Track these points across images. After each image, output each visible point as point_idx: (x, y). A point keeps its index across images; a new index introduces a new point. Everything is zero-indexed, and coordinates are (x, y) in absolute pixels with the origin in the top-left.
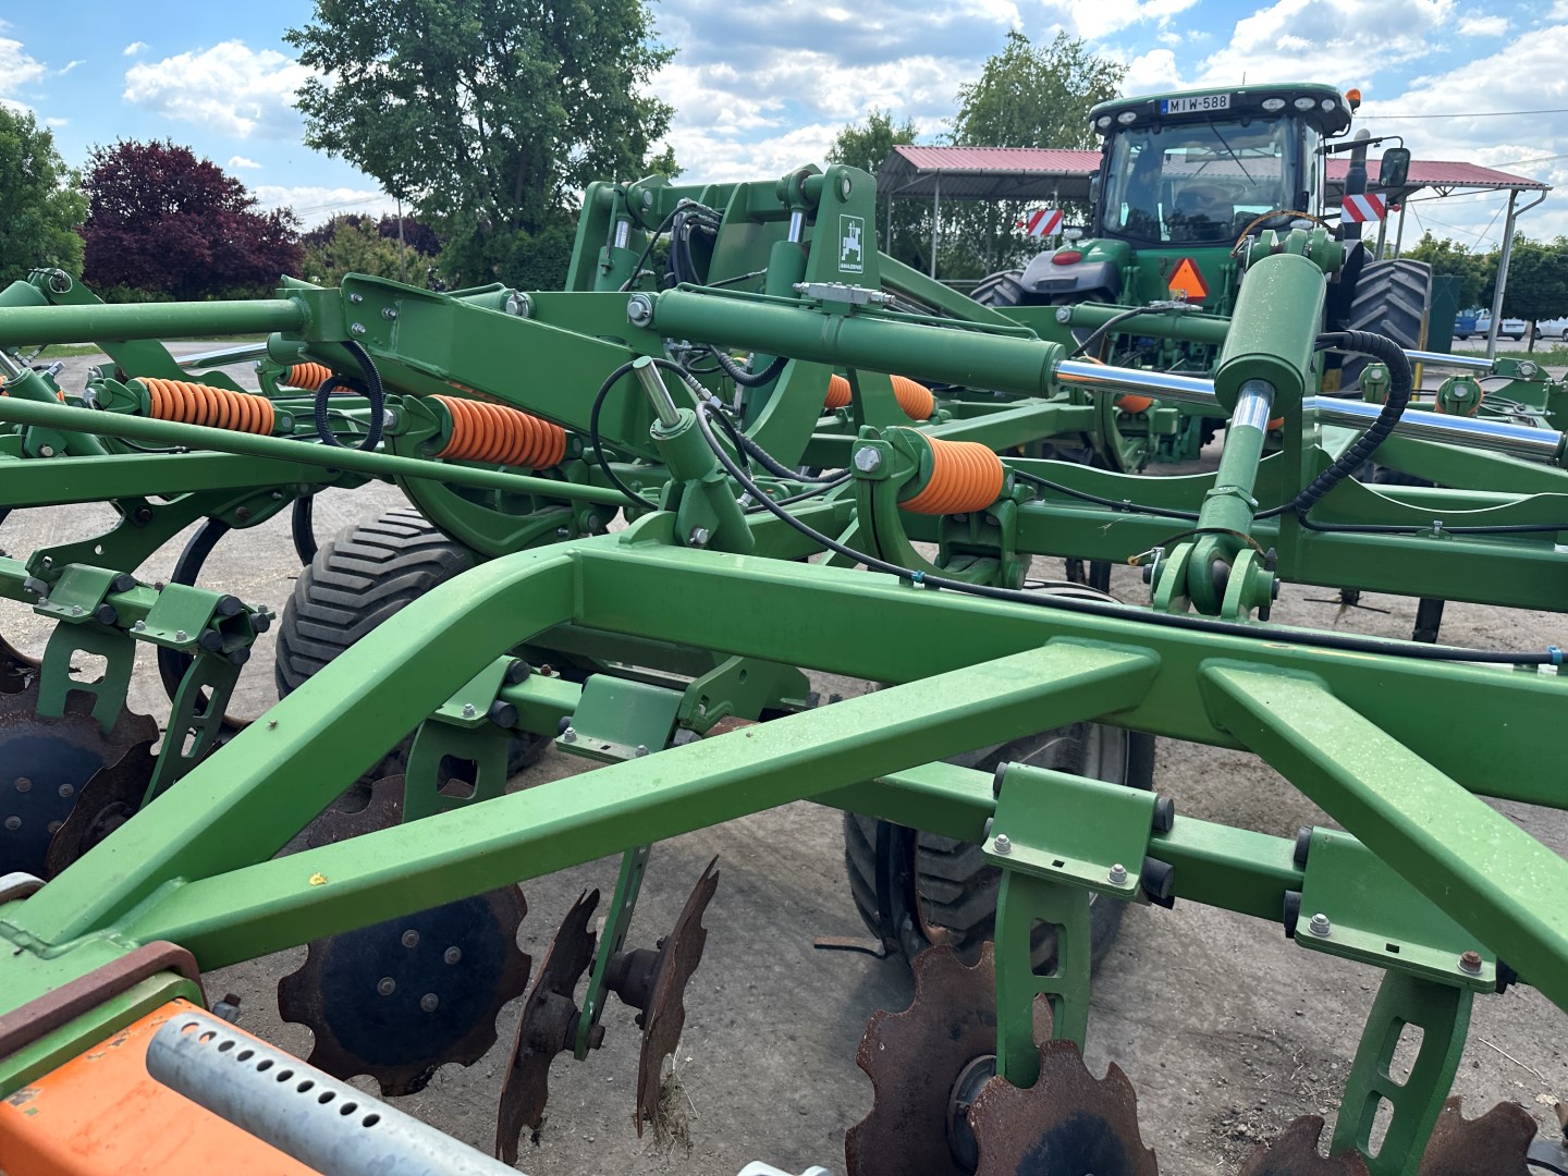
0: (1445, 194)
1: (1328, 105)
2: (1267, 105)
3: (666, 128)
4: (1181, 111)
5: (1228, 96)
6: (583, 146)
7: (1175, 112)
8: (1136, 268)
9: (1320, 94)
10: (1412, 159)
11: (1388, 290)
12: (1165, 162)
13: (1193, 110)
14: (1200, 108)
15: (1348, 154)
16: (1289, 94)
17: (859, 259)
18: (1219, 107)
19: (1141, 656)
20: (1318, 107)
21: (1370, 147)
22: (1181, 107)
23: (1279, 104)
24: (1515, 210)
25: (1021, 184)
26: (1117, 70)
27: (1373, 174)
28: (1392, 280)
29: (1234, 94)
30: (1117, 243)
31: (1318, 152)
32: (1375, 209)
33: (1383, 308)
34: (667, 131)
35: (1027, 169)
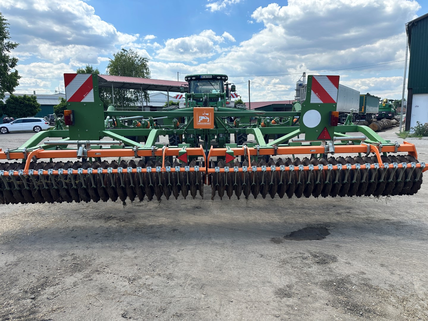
1: (225, 78)
2: (218, 78)
3: (15, 65)
10: (236, 87)
13: (206, 78)
16: (222, 76)
18: (210, 77)
21: (229, 85)
22: (203, 77)
29: (213, 75)
32: (236, 96)
34: (16, 65)
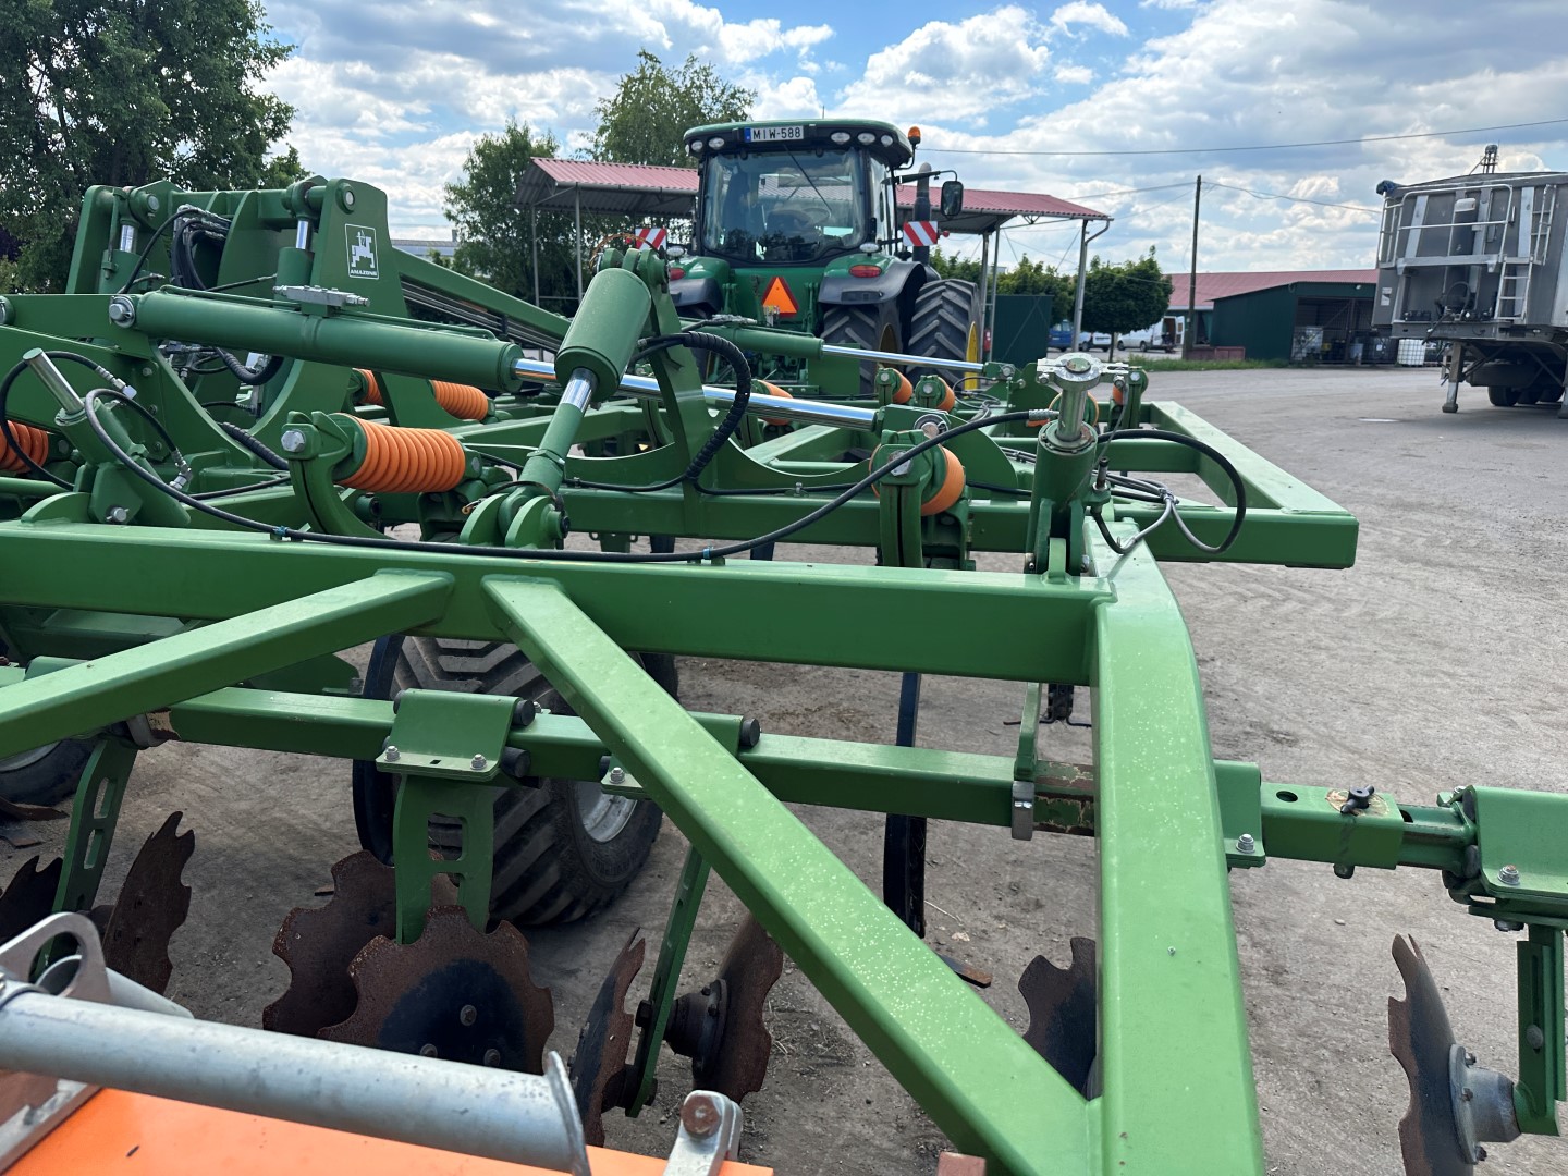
0: (1033, 223)
1: (887, 141)
2: (835, 137)
3: (286, 128)
4: (762, 139)
5: (801, 128)
6: (190, 143)
7: (757, 140)
8: (733, 285)
9: (879, 130)
10: (965, 188)
11: (940, 307)
12: (760, 186)
13: (773, 139)
14: (779, 138)
15: (915, 183)
16: (854, 128)
17: (372, 266)
18: (794, 138)
19: (440, 579)
20: (878, 141)
21: (931, 178)
22: (762, 136)
23: (845, 138)
24: (1087, 237)
25: (662, 201)
26: (746, 95)
27: (935, 201)
28: (943, 298)
29: (806, 126)
30: (718, 261)
31: (886, 182)
32: (929, 234)
33: (936, 322)
34: (288, 131)
35: (664, 187)
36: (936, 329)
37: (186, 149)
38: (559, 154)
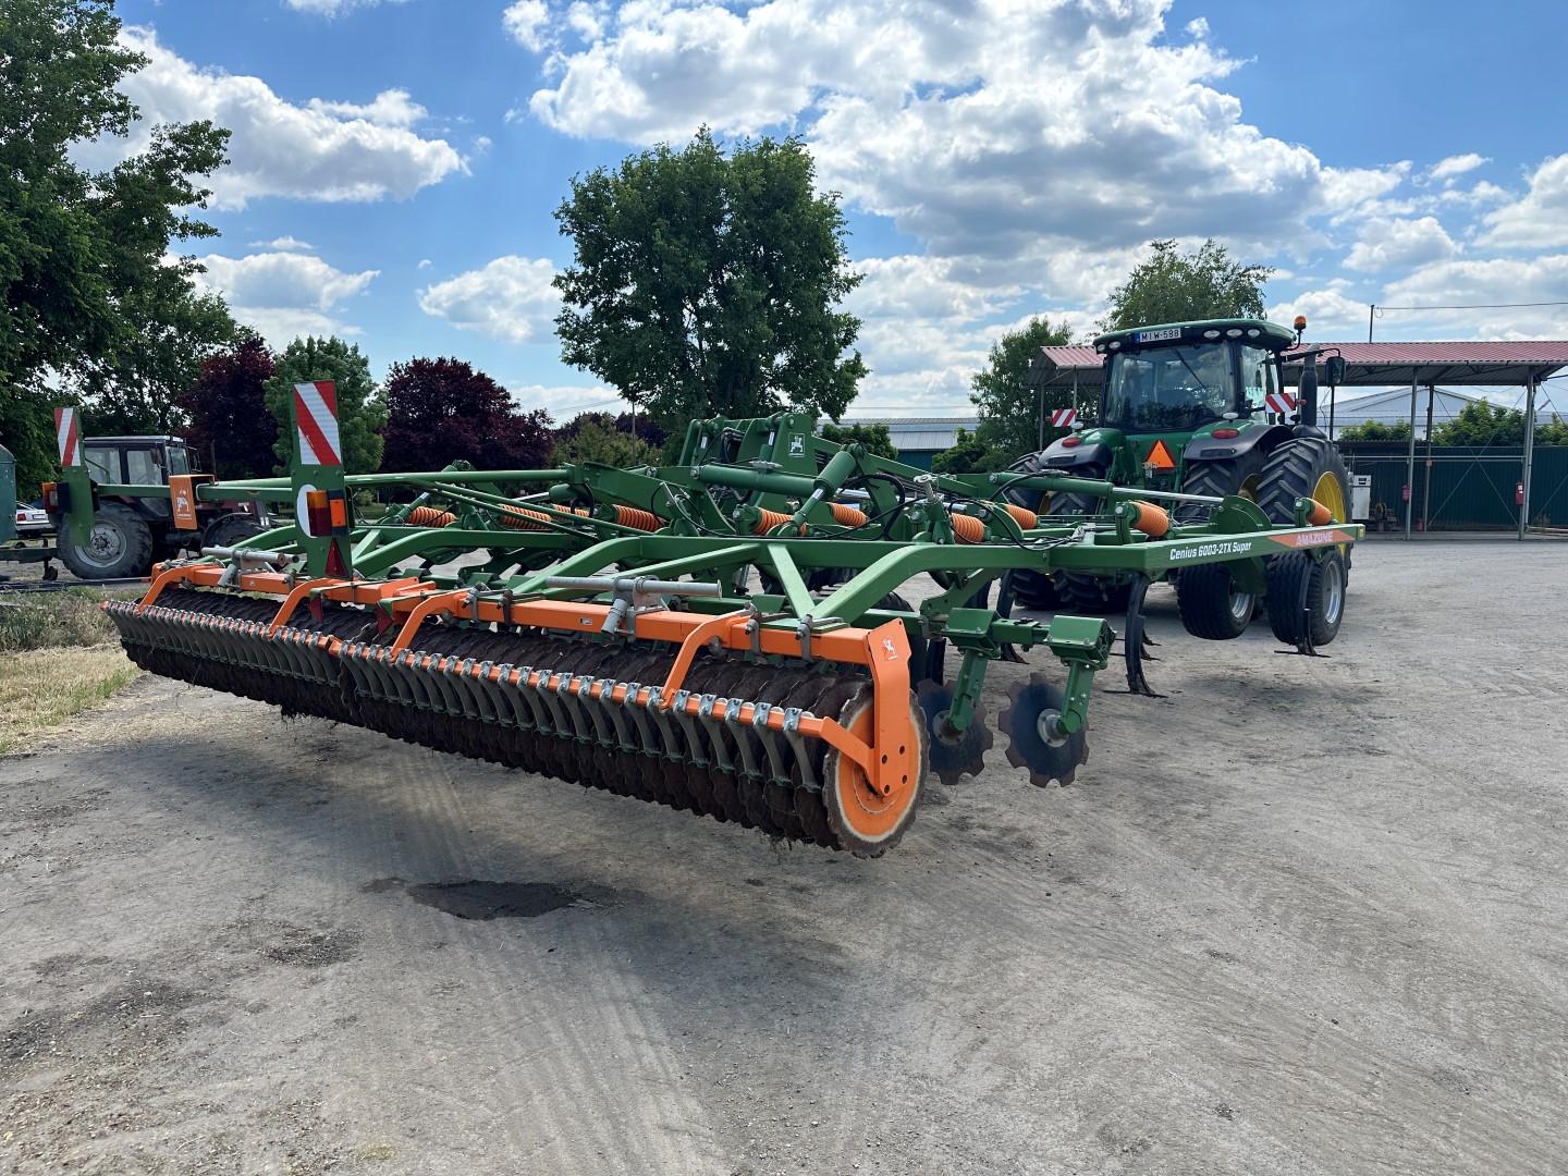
1: (1255, 333)
2: (1208, 334)
5: (1179, 330)
6: (785, 355)
7: (1145, 341)
8: (1121, 448)
9: (1246, 326)
13: (1157, 339)
14: (1161, 338)
16: (1223, 327)
18: (1175, 337)
21: (1317, 356)
22: (1148, 338)
23: (1216, 333)
28: (1291, 453)
29: (1183, 329)
30: (1112, 430)
33: (1281, 472)
36: (1281, 477)
37: (781, 360)
38: (1073, 341)
